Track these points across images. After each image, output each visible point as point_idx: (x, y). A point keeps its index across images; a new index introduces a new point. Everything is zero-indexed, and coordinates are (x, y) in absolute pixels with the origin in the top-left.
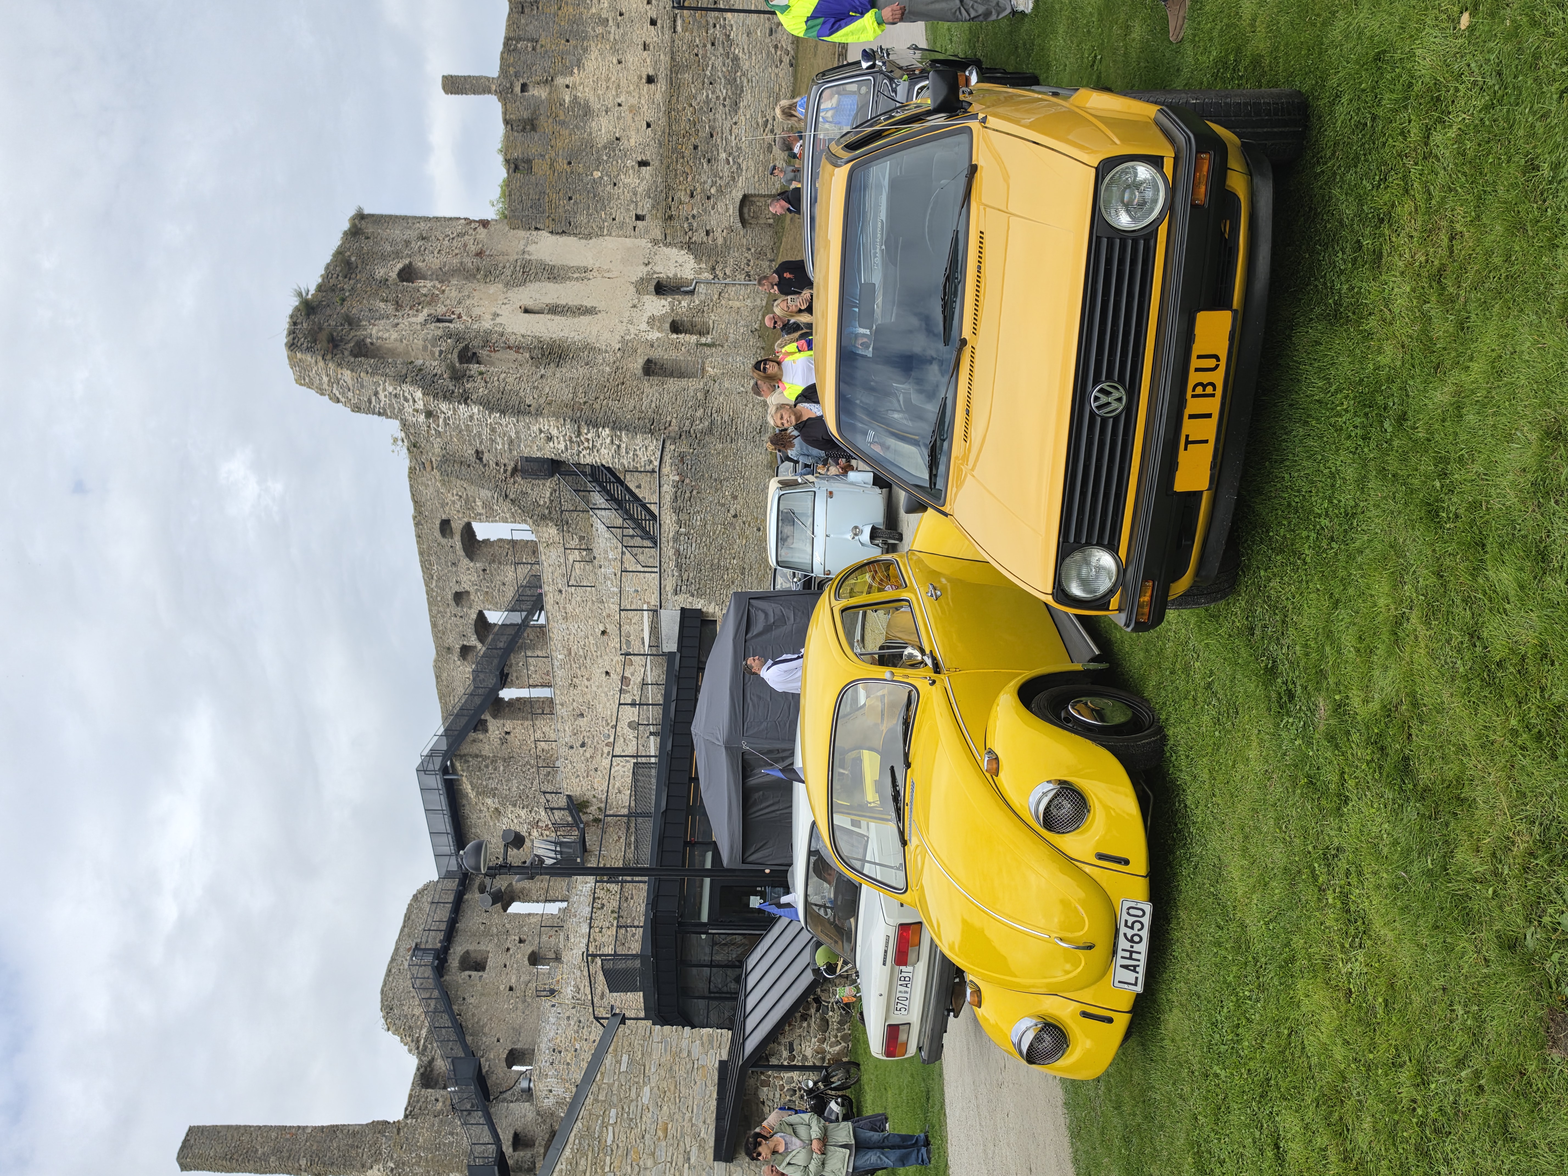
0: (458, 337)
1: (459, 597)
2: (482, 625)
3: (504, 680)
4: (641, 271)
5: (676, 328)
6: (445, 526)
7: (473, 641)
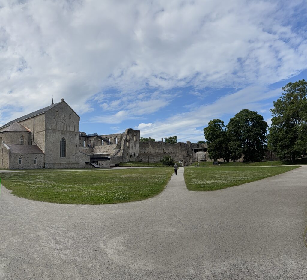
0: (130, 140)
1: (111, 137)
2: (108, 139)
3: (104, 141)
4: (136, 153)
5: (131, 156)
6: (117, 136)
7: (107, 138)
